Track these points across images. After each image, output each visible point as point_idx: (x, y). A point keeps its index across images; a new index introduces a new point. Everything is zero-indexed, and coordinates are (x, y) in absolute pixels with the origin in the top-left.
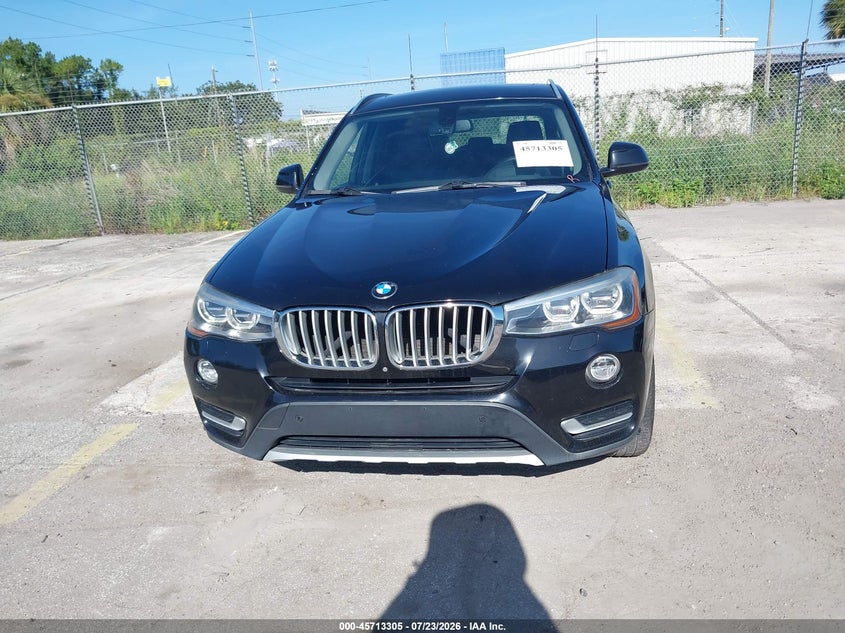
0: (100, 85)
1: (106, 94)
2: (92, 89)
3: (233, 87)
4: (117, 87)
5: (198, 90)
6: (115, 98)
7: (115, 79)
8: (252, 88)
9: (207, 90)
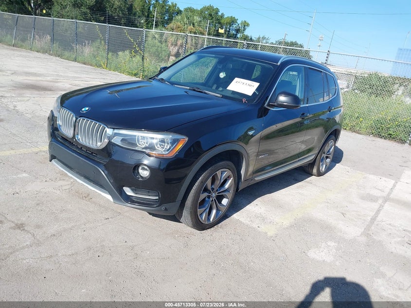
0: (238, 31)
1: (239, 36)
2: (234, 32)
3: (292, 44)
4: (244, 33)
5: (276, 42)
6: (241, 39)
7: (244, 30)
8: (302, 46)
9: (280, 43)
